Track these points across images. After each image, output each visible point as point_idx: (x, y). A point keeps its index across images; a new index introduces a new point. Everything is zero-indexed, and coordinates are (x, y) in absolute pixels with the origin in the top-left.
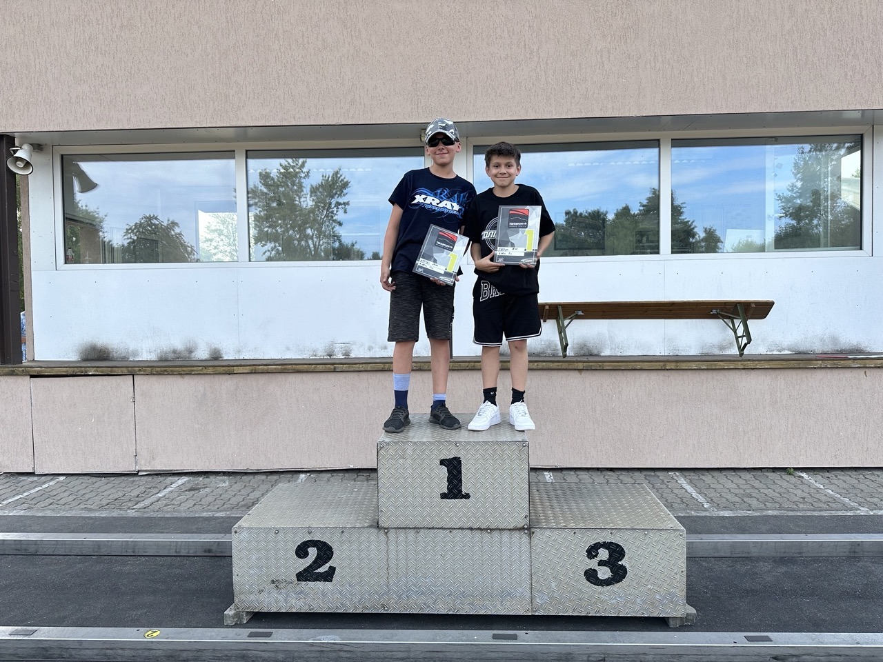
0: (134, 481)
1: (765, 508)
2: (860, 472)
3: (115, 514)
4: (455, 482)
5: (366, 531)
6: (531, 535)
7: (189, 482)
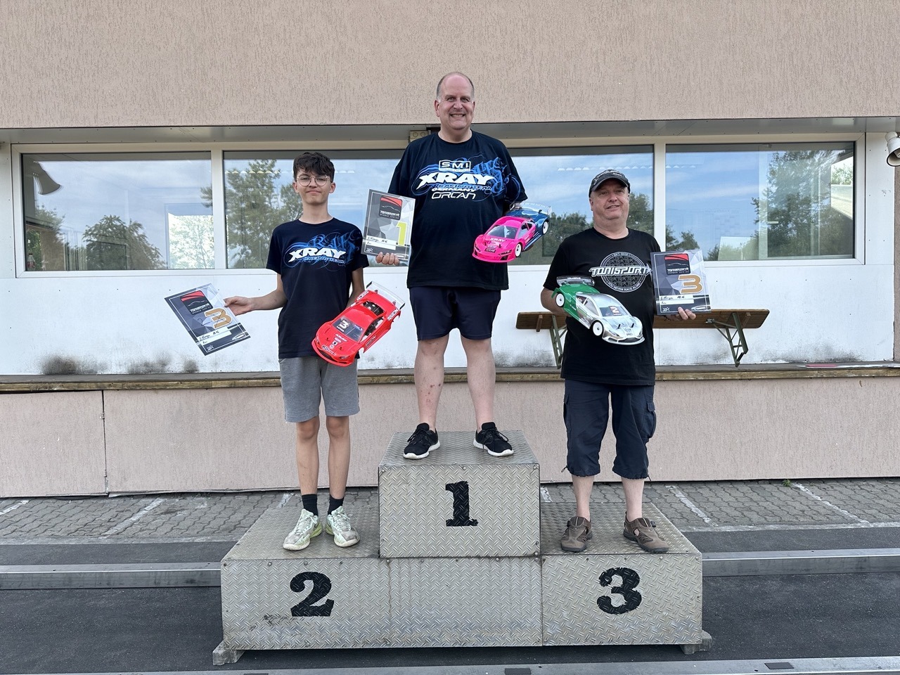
0: (104, 504)
1: (765, 522)
2: (855, 482)
3: (85, 541)
4: (462, 507)
5: (367, 561)
6: (541, 562)
7: (164, 504)
